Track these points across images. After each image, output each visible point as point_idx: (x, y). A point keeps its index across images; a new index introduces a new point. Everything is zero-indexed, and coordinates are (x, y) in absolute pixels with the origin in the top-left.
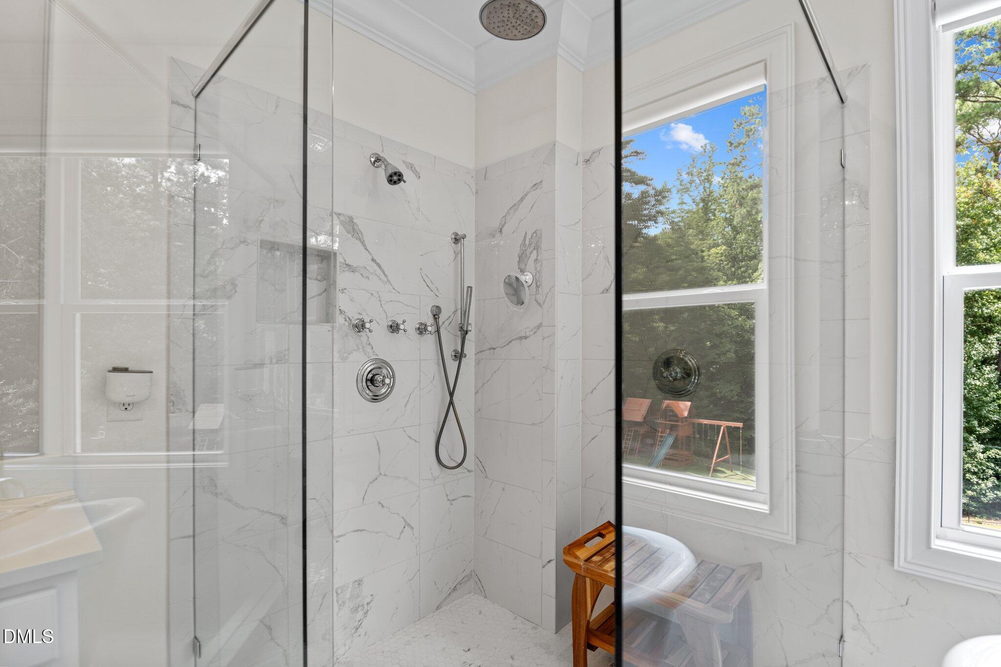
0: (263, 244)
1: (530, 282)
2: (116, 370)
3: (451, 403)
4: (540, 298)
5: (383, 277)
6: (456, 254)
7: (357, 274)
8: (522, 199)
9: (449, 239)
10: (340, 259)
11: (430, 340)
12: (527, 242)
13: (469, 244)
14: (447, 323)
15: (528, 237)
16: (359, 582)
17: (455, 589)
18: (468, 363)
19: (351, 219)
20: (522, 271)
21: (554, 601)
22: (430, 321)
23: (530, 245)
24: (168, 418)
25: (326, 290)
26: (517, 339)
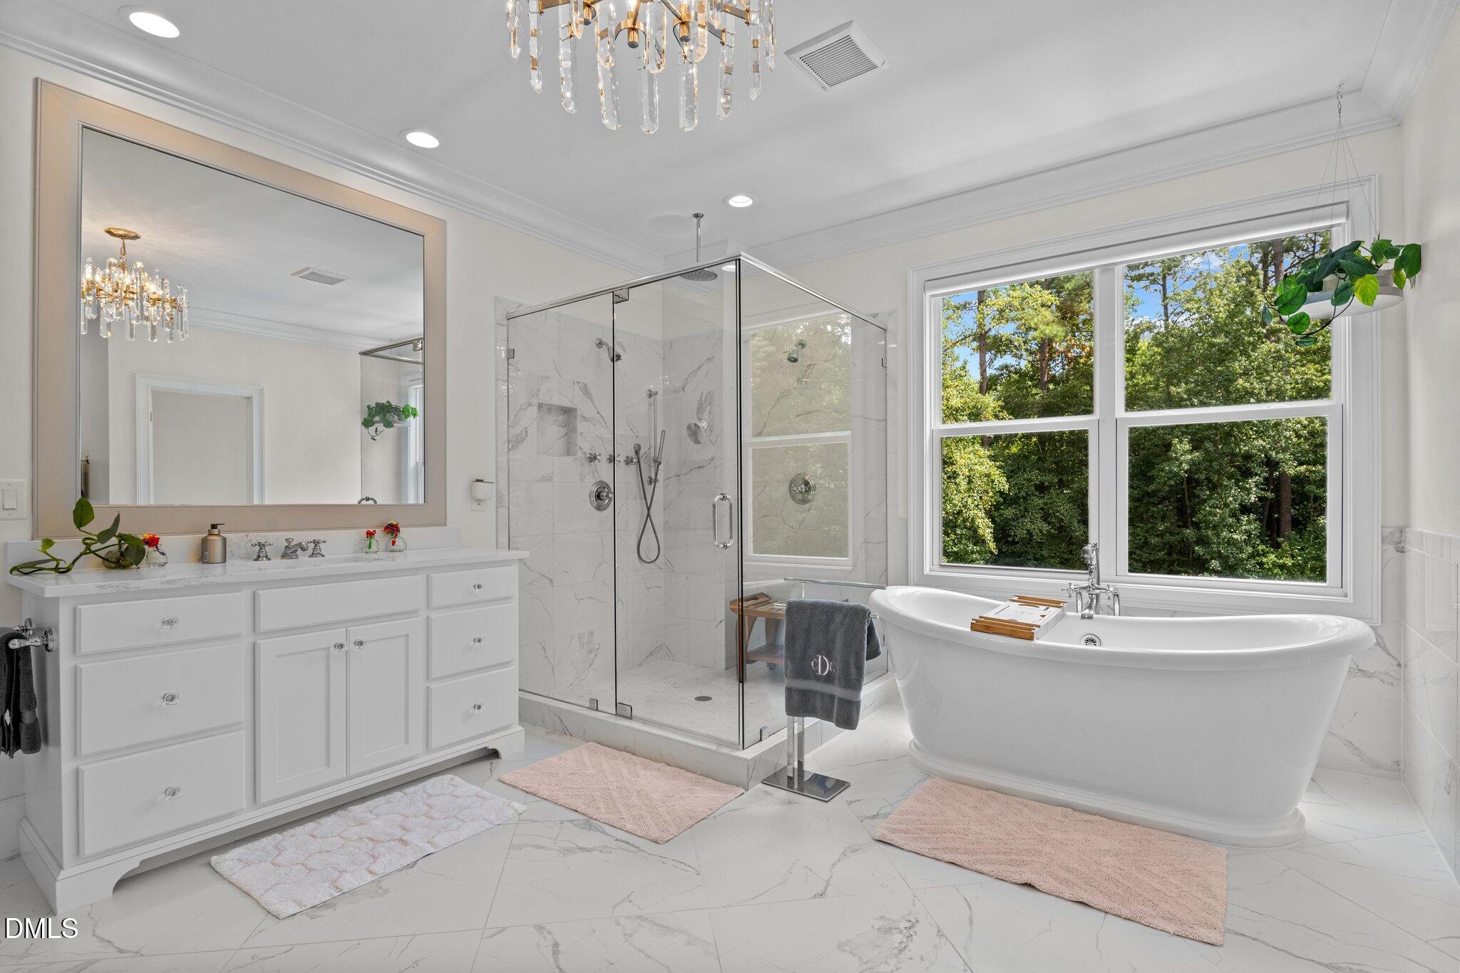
0: (540, 406)
1: (706, 427)
2: (477, 481)
3: (649, 515)
4: (713, 439)
5: (604, 424)
6: (650, 405)
7: (589, 422)
8: (700, 368)
9: (645, 395)
10: (579, 413)
11: (633, 467)
12: (703, 399)
13: (659, 397)
14: (645, 456)
15: (704, 395)
16: (592, 633)
17: (651, 654)
18: (660, 485)
19: (585, 385)
20: (700, 420)
21: (724, 648)
22: (632, 454)
23: (705, 401)
24: (497, 511)
25: (566, 433)
26: (696, 468)
